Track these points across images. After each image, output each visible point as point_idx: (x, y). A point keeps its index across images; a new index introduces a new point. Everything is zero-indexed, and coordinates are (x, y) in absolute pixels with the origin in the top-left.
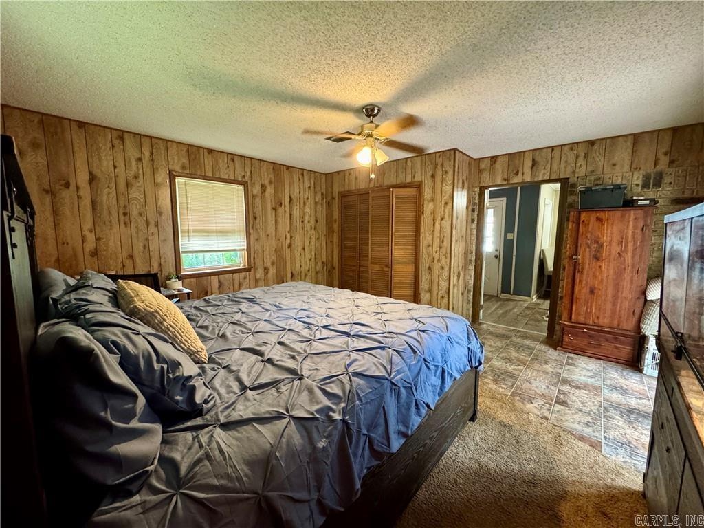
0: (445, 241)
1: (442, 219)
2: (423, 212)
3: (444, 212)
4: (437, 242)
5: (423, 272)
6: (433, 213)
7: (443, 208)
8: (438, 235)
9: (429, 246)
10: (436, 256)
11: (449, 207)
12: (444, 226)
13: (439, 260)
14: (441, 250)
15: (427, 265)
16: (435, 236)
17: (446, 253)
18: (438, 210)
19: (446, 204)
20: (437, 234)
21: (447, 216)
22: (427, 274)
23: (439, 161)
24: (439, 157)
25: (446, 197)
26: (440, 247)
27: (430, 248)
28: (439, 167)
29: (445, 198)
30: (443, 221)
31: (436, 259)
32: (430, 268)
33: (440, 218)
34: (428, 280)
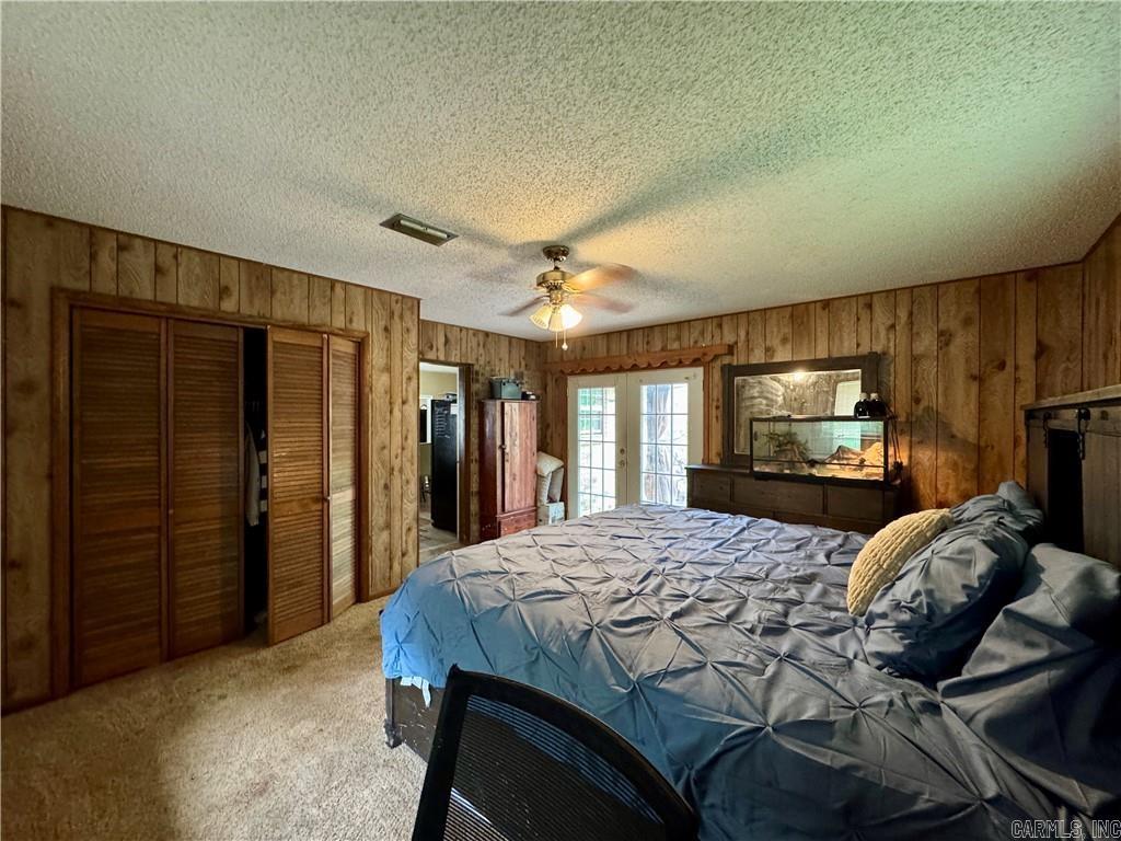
0: (409, 437)
1: (404, 403)
2: (371, 389)
3: (407, 390)
4: (397, 439)
5: (375, 497)
6: (389, 391)
7: (404, 386)
8: (400, 429)
9: (384, 448)
10: (397, 463)
11: (414, 383)
12: (406, 414)
13: (401, 471)
14: (405, 452)
15: (382, 482)
16: (393, 429)
17: (412, 456)
18: (397, 389)
19: (409, 379)
20: (396, 426)
21: (411, 398)
22: (382, 498)
23: (397, 308)
24: (397, 302)
25: (409, 369)
26: (403, 449)
27: (386, 452)
28: (396, 317)
29: (407, 370)
30: (406, 407)
31: (396, 469)
32: (386, 487)
33: (400, 400)
34: (384, 508)
